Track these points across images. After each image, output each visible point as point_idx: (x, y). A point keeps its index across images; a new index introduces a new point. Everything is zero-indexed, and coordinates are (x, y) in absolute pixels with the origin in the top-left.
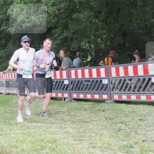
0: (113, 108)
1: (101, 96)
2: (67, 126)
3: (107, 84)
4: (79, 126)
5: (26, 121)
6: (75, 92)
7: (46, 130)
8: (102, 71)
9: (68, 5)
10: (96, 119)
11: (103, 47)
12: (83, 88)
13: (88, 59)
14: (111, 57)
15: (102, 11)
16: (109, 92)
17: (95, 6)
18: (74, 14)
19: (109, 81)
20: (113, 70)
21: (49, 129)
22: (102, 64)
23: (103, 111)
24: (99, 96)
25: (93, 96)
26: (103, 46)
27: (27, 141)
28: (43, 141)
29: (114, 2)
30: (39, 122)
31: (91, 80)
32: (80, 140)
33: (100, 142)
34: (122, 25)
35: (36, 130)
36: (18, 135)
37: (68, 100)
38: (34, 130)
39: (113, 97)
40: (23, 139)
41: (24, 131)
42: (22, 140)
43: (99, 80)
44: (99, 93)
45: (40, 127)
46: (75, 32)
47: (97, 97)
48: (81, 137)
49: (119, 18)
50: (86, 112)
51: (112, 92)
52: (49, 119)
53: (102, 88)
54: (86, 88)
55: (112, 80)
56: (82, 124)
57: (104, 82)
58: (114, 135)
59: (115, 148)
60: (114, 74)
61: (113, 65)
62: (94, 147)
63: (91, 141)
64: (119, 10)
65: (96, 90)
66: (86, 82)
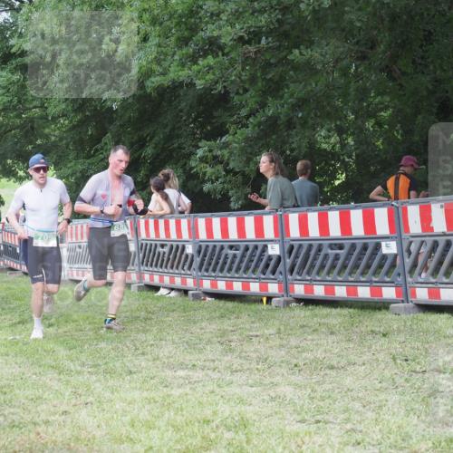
0: (415, 327)
1: (376, 291)
2: (278, 379)
3: (396, 256)
4: (314, 381)
5: (158, 362)
6: (299, 278)
7: (217, 390)
8: (381, 215)
9: (278, 20)
10: (365, 358)
11: (381, 147)
12: (322, 267)
13: (339, 179)
14: (405, 174)
15: (379, 39)
16: (400, 279)
17: (359, 24)
18: (293, 51)
19: (400, 246)
20: (414, 212)
21: (226, 389)
22: (379, 195)
23: (384, 335)
24: (371, 290)
25: (352, 291)
26: (382, 144)
27: (161, 423)
28: (207, 424)
29: (413, 13)
30: (194, 365)
31: (347, 244)
32: (318, 422)
33: (378, 428)
34: (437, 81)
35: (187, 390)
36: (136, 406)
37: (279, 302)
38: (181, 391)
39: (414, 294)
40: (149, 418)
41: (152, 395)
42: (147, 421)
43: (371, 243)
44: (371, 282)
45: (198, 382)
46: (301, 104)
47: (364, 292)
48: (318, 411)
49: (429, 60)
50: (334, 337)
51: (409, 279)
52: (226, 358)
53: (380, 266)
54: (333, 267)
55: (411, 243)
56: (322, 373)
57: (385, 250)
58: (417, 406)
59: (423, 446)
60: (415, 226)
61: (412, 200)
62: (359, 444)
63: (349, 426)
64: (428, 37)
65: (363, 274)
66: (332, 249)
